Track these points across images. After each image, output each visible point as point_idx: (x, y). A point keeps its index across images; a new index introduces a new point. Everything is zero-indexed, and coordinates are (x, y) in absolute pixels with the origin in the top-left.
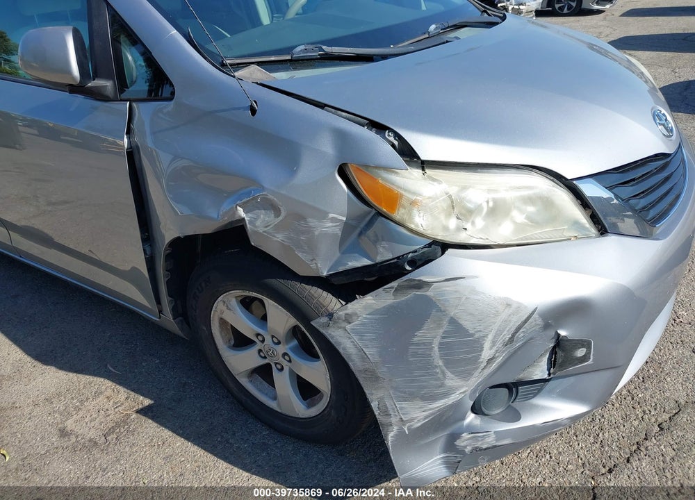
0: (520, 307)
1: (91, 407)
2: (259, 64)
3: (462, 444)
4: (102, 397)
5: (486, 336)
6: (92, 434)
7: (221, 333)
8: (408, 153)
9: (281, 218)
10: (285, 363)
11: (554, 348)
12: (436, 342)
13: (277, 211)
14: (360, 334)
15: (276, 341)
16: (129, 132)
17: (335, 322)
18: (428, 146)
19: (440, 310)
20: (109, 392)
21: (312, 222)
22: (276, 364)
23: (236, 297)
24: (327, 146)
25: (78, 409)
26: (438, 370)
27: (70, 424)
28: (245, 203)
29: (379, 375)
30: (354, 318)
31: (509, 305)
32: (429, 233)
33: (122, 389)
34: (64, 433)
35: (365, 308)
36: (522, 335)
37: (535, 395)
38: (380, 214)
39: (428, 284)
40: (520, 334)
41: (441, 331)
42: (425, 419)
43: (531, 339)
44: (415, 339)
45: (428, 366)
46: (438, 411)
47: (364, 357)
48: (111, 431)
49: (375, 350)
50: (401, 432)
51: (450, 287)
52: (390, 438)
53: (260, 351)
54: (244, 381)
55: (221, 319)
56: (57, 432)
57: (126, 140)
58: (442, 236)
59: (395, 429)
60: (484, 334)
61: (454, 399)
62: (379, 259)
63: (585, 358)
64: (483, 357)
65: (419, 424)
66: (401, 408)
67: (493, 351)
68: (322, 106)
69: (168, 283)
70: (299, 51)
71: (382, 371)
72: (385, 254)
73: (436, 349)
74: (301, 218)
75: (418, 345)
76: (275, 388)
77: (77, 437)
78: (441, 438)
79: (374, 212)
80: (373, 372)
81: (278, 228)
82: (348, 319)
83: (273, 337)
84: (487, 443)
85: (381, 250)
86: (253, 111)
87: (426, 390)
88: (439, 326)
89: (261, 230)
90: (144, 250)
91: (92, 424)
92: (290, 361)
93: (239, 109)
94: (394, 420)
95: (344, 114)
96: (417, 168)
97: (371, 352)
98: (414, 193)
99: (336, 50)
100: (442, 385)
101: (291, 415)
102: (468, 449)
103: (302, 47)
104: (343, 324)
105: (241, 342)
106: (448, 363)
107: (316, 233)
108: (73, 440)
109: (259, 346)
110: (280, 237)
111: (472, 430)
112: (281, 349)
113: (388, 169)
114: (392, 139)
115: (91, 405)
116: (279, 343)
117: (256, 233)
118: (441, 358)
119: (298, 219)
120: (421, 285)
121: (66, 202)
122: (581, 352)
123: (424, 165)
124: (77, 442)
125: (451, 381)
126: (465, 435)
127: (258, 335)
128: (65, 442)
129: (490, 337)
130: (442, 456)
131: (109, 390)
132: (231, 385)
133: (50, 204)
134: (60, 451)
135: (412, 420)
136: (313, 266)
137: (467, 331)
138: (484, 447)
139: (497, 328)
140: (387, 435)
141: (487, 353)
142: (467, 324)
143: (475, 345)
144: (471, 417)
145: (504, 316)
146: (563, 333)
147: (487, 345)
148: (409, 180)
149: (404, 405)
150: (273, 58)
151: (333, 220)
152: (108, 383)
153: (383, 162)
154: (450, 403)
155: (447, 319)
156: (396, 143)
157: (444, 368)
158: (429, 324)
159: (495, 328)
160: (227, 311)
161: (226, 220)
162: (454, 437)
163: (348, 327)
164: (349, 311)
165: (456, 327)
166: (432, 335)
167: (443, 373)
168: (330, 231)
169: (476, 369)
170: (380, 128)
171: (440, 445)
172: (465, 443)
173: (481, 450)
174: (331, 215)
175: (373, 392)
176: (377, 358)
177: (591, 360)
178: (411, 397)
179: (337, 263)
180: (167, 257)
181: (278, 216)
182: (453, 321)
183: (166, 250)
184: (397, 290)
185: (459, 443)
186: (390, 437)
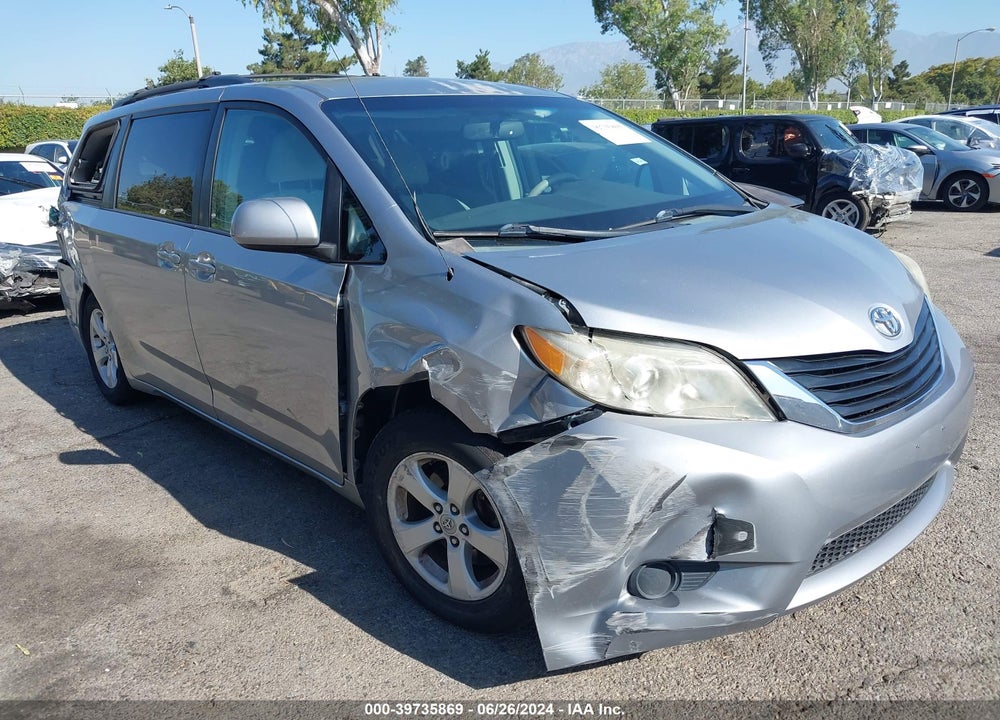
0: (667, 474)
1: (257, 574)
2: (465, 237)
3: (613, 624)
4: (269, 566)
5: (632, 497)
6: (253, 597)
7: (396, 503)
8: (576, 320)
9: (459, 372)
10: (460, 536)
11: (712, 526)
12: (584, 498)
13: (456, 366)
14: (516, 487)
15: (454, 510)
16: (342, 292)
17: (495, 475)
18: (594, 316)
19: (589, 467)
20: (278, 563)
21: (487, 378)
22: (452, 538)
23: (419, 461)
24: (506, 310)
25: (243, 573)
26: (585, 529)
27: (233, 585)
28: (429, 356)
29: (529, 529)
30: (512, 471)
31: (657, 470)
32: (591, 395)
33: (291, 561)
34: (226, 591)
35: (524, 461)
36: (670, 503)
37: (701, 585)
38: (550, 376)
39: (582, 442)
40: (668, 501)
41: (590, 488)
42: (572, 583)
43: (685, 512)
44: (565, 495)
45: (575, 522)
46: (585, 577)
47: (517, 511)
48: (272, 597)
49: (527, 504)
50: (547, 595)
51: (601, 446)
52: (535, 601)
53: (436, 523)
54: (414, 561)
55: (400, 487)
56: (220, 590)
57: (339, 298)
58: (603, 399)
59: (541, 590)
60: (631, 496)
61: (601, 565)
62: (545, 418)
63: (747, 544)
64: (629, 519)
65: (566, 589)
66: (547, 567)
67: (640, 515)
68: (508, 275)
69: (356, 442)
70: (506, 229)
71: (533, 525)
72: (550, 414)
73: (584, 506)
74: (478, 373)
75: (566, 501)
76: (447, 571)
77: (238, 597)
78: (591, 614)
79: (545, 373)
80: (524, 526)
81: (456, 381)
82: (507, 471)
83: (452, 505)
84: (639, 625)
85: (547, 409)
86: (450, 277)
87: (572, 550)
88: (588, 483)
89: (441, 383)
90: (340, 408)
91: (255, 589)
92: (467, 534)
93: (437, 274)
94: (540, 579)
95: (527, 283)
96: (585, 334)
97: (523, 505)
98: (576, 356)
99: (543, 230)
100: (588, 546)
101: (462, 598)
102: (619, 630)
103: (510, 225)
104: (502, 477)
105: (417, 512)
106: (595, 523)
107: (490, 389)
108: (234, 598)
109: (436, 518)
110: (457, 391)
111: (624, 609)
112: (461, 519)
113: (557, 332)
114: (564, 307)
115: (258, 572)
116: (458, 513)
117: (437, 386)
118: (588, 515)
119: (474, 376)
120: (576, 442)
121: (277, 371)
122: (742, 536)
123: (592, 332)
124: (237, 600)
125: (597, 542)
126: (617, 615)
127: (436, 504)
128: (226, 599)
129: (636, 499)
130: (593, 636)
131: (278, 562)
132: (400, 565)
133: (261, 371)
134: (220, 606)
135: (558, 582)
136: (485, 422)
137: (614, 491)
138: (635, 629)
139: (642, 491)
140: (532, 596)
141: (633, 517)
142: (614, 484)
143: (622, 506)
144: (625, 596)
145: (651, 479)
146: (721, 511)
147: (633, 507)
148: (575, 343)
149: (551, 563)
150: (480, 234)
151: (507, 377)
152: (278, 555)
153: (553, 326)
154: (598, 569)
155: (595, 477)
156: (567, 311)
157: (590, 527)
158: (579, 480)
159: (641, 490)
160: (406, 476)
161: (414, 371)
162: (605, 615)
163: (506, 479)
164: (508, 464)
165: (604, 487)
166: (581, 490)
167: (589, 532)
168: (504, 387)
169: (623, 532)
170: (555, 296)
171: (591, 622)
172: (616, 623)
173: (632, 632)
174: (504, 373)
175: (523, 547)
176: (529, 513)
177: (755, 547)
178: (558, 555)
179: (508, 421)
180: (359, 413)
181: (456, 370)
182: (600, 478)
183: (358, 404)
184: (554, 445)
185: (610, 622)
186: (536, 599)
